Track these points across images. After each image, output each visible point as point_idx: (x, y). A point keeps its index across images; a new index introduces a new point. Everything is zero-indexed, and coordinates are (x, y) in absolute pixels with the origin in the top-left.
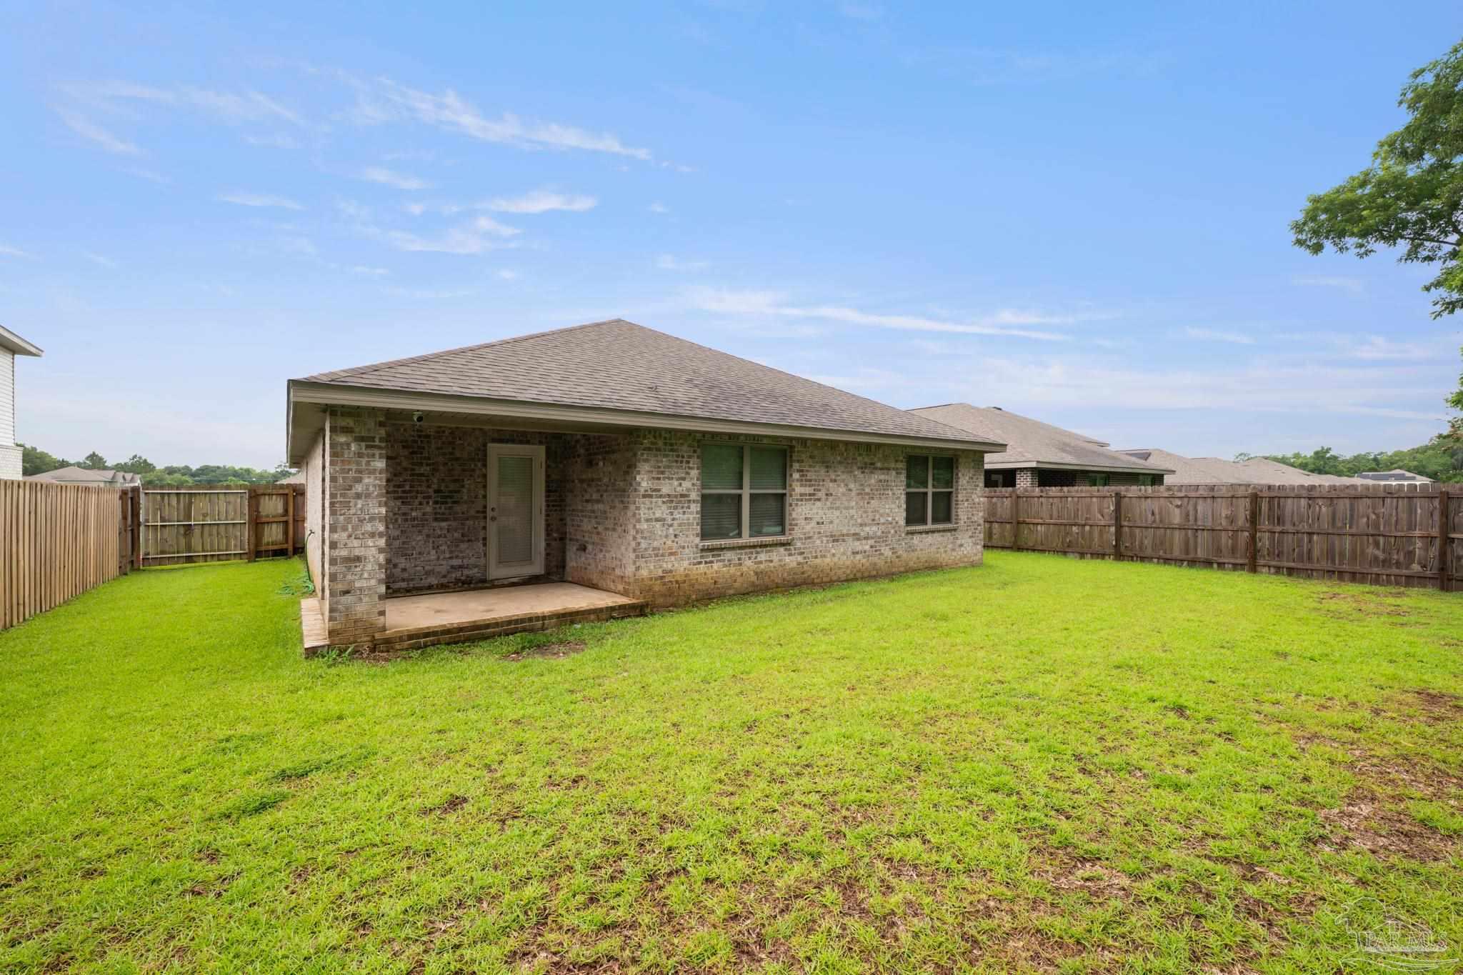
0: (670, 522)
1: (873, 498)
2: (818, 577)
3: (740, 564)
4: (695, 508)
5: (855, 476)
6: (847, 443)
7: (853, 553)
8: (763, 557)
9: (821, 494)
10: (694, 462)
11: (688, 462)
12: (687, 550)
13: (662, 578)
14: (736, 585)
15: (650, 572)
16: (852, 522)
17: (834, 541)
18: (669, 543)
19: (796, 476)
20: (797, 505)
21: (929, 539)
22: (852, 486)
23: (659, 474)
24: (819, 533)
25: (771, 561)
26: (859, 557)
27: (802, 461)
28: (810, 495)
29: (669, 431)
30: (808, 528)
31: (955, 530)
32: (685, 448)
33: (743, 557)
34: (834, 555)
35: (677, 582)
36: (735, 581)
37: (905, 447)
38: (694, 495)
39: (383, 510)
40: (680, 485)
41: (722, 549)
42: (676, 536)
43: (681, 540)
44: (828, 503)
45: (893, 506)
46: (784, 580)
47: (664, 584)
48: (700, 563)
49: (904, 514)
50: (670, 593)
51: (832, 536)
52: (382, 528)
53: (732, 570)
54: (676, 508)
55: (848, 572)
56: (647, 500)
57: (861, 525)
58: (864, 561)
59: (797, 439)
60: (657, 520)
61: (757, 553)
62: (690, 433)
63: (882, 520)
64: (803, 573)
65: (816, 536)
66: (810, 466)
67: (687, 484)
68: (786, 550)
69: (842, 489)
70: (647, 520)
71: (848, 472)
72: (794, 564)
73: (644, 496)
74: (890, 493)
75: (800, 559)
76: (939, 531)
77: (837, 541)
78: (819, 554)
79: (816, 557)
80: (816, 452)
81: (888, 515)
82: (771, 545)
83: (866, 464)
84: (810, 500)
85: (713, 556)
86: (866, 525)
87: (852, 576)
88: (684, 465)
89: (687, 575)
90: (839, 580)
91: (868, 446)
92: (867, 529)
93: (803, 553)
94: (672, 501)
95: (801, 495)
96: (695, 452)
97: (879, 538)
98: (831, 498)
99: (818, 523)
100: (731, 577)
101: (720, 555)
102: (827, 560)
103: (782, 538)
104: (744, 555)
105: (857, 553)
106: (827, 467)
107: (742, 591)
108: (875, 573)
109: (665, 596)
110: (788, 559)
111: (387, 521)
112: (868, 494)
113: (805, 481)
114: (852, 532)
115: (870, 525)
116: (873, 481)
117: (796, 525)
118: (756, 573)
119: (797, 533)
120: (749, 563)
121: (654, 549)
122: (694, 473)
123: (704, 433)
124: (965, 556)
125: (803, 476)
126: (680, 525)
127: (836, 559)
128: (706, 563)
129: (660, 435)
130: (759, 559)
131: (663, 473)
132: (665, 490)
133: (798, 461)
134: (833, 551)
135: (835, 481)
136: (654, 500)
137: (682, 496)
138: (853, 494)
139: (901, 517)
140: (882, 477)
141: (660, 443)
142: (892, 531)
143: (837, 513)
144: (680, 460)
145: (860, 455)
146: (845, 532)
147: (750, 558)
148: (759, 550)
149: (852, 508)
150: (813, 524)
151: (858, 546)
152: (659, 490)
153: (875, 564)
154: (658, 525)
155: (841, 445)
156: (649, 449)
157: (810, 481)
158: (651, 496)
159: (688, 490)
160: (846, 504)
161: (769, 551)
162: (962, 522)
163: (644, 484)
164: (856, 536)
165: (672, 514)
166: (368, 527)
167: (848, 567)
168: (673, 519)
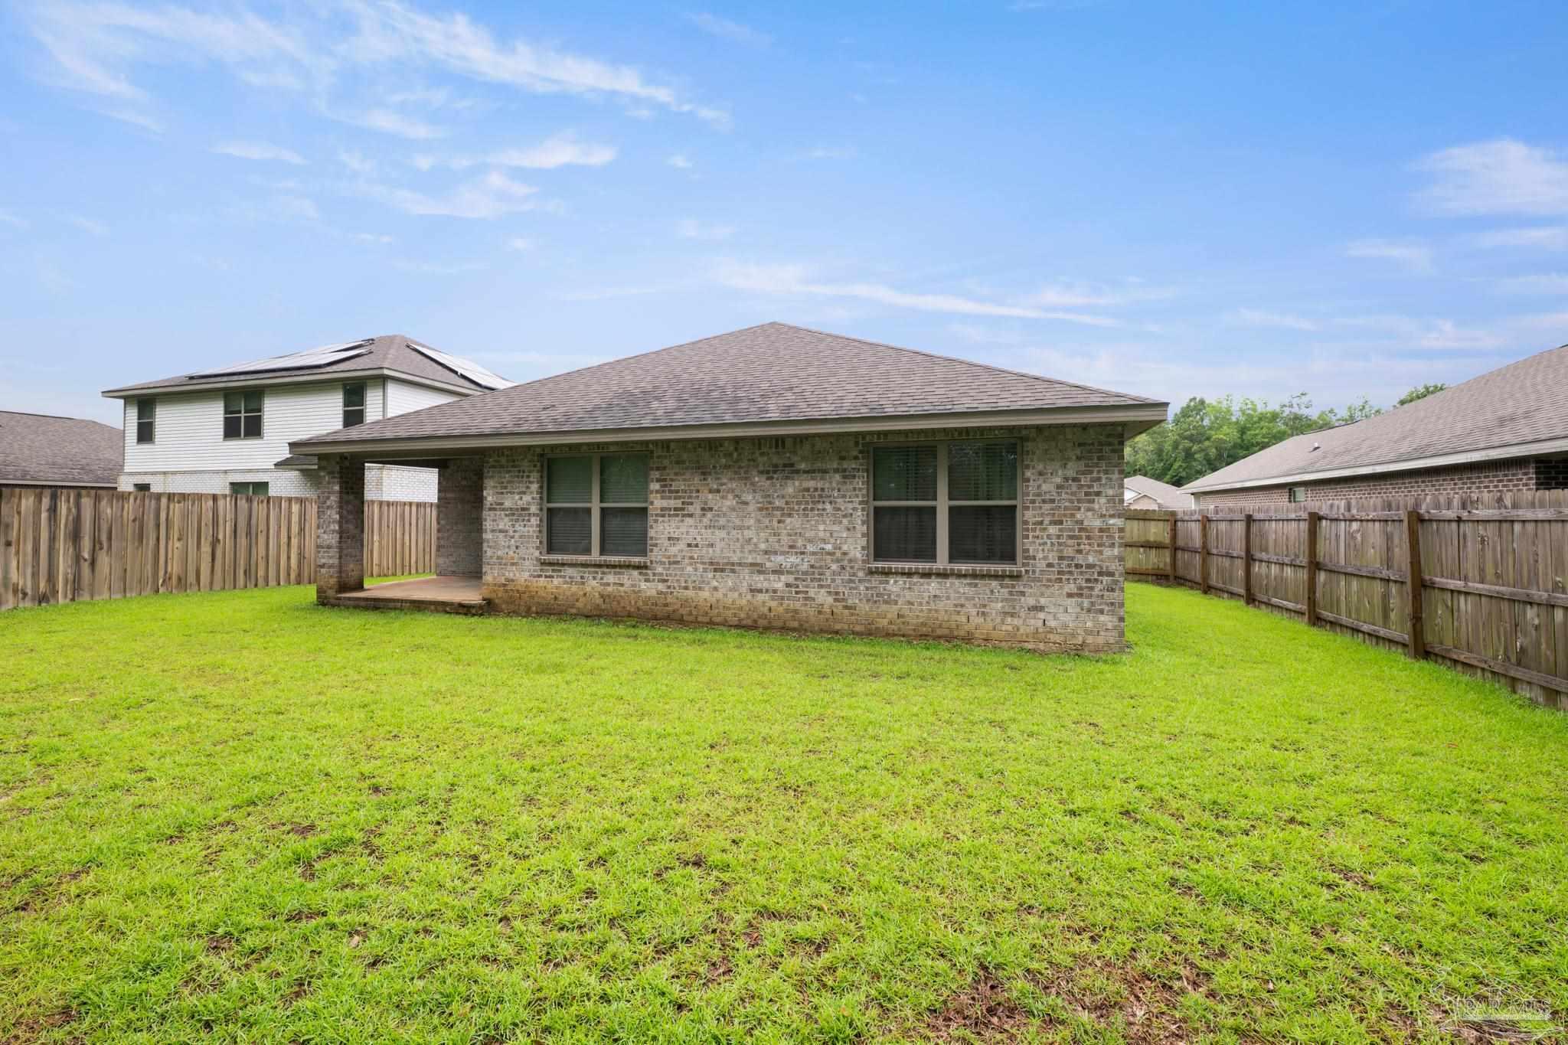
0: (511, 533)
1: (790, 515)
2: (690, 614)
3: (583, 583)
4: (534, 521)
5: (753, 484)
6: (737, 440)
7: (752, 591)
8: (611, 578)
9: (695, 508)
10: (535, 476)
11: (528, 477)
12: (527, 563)
13: (505, 585)
14: (579, 605)
15: (494, 578)
16: (748, 548)
17: (715, 570)
18: (511, 553)
19: (655, 486)
20: (656, 521)
21: (933, 586)
22: (748, 497)
23: (503, 489)
24: (691, 558)
25: (622, 585)
26: (760, 597)
27: (665, 468)
28: (676, 509)
29: (511, 448)
30: (674, 550)
31: (1016, 577)
32: (525, 463)
33: (586, 575)
34: (716, 589)
35: (518, 591)
36: (577, 600)
37: (863, 434)
38: (534, 509)
39: (338, 517)
40: (521, 499)
41: (563, 565)
42: (517, 547)
43: (522, 551)
44: (705, 520)
45: (836, 528)
46: (638, 609)
47: (506, 591)
48: (540, 576)
49: (863, 542)
50: (511, 601)
51: (711, 563)
52: (337, 528)
53: (574, 588)
54: (517, 520)
55: (743, 616)
56: (492, 513)
57: (766, 552)
58: (773, 604)
59: (656, 442)
60: (501, 531)
61: (603, 573)
62: (529, 447)
63: (810, 548)
64: (666, 605)
65: (687, 561)
66: (676, 474)
67: (527, 498)
68: (640, 574)
69: (730, 502)
70: (493, 531)
71: (741, 479)
72: (653, 593)
73: (490, 509)
74: (828, 506)
75: (661, 587)
76: (960, 575)
77: (722, 570)
78: (690, 585)
79: (686, 588)
80: (685, 456)
81: (824, 541)
82: (620, 566)
83: (776, 466)
84: (677, 515)
85: (553, 571)
86: (776, 553)
87: (749, 622)
88: (525, 479)
89: (527, 586)
90: (725, 624)
91: (779, 441)
92: (780, 559)
93: (667, 581)
94: (513, 514)
95: (662, 509)
96: (535, 466)
97: (805, 573)
98: (709, 515)
99: (689, 545)
100: (572, 595)
101: (560, 571)
102: (705, 594)
103: (636, 560)
104: (588, 573)
105: (760, 591)
106: (704, 474)
107: (586, 612)
108: (796, 624)
109: (507, 603)
110: (643, 585)
111: (340, 523)
112: (778, 508)
113: (666, 490)
114: (750, 561)
115: (783, 553)
116: (790, 490)
117: (656, 545)
118: (602, 596)
119: (655, 555)
120: (594, 583)
121: (498, 558)
122: (535, 487)
123: (543, 447)
124: (1051, 631)
125: (665, 486)
126: (521, 537)
127: (719, 595)
128: (546, 577)
129: (503, 454)
130: (605, 581)
131: (506, 488)
132: (508, 504)
133: (658, 469)
134: (715, 584)
135: (718, 491)
136: (498, 513)
137: (523, 509)
138: (751, 508)
139: (856, 543)
140: (811, 484)
141: (503, 460)
142: (834, 567)
143: (723, 534)
144: (521, 474)
145: (762, 454)
146: (735, 559)
147: (594, 578)
148: (606, 570)
149: (749, 528)
150: (682, 545)
151: (760, 581)
152: (502, 504)
153: (796, 611)
154: (501, 535)
155: (726, 444)
156: (494, 467)
157: (677, 492)
158: (495, 509)
159: (529, 503)
160: (738, 522)
161: (619, 573)
162: (1041, 565)
163: (490, 498)
164: (758, 568)
165: (513, 526)
166: (332, 527)
167: (741, 608)
168: (515, 531)
